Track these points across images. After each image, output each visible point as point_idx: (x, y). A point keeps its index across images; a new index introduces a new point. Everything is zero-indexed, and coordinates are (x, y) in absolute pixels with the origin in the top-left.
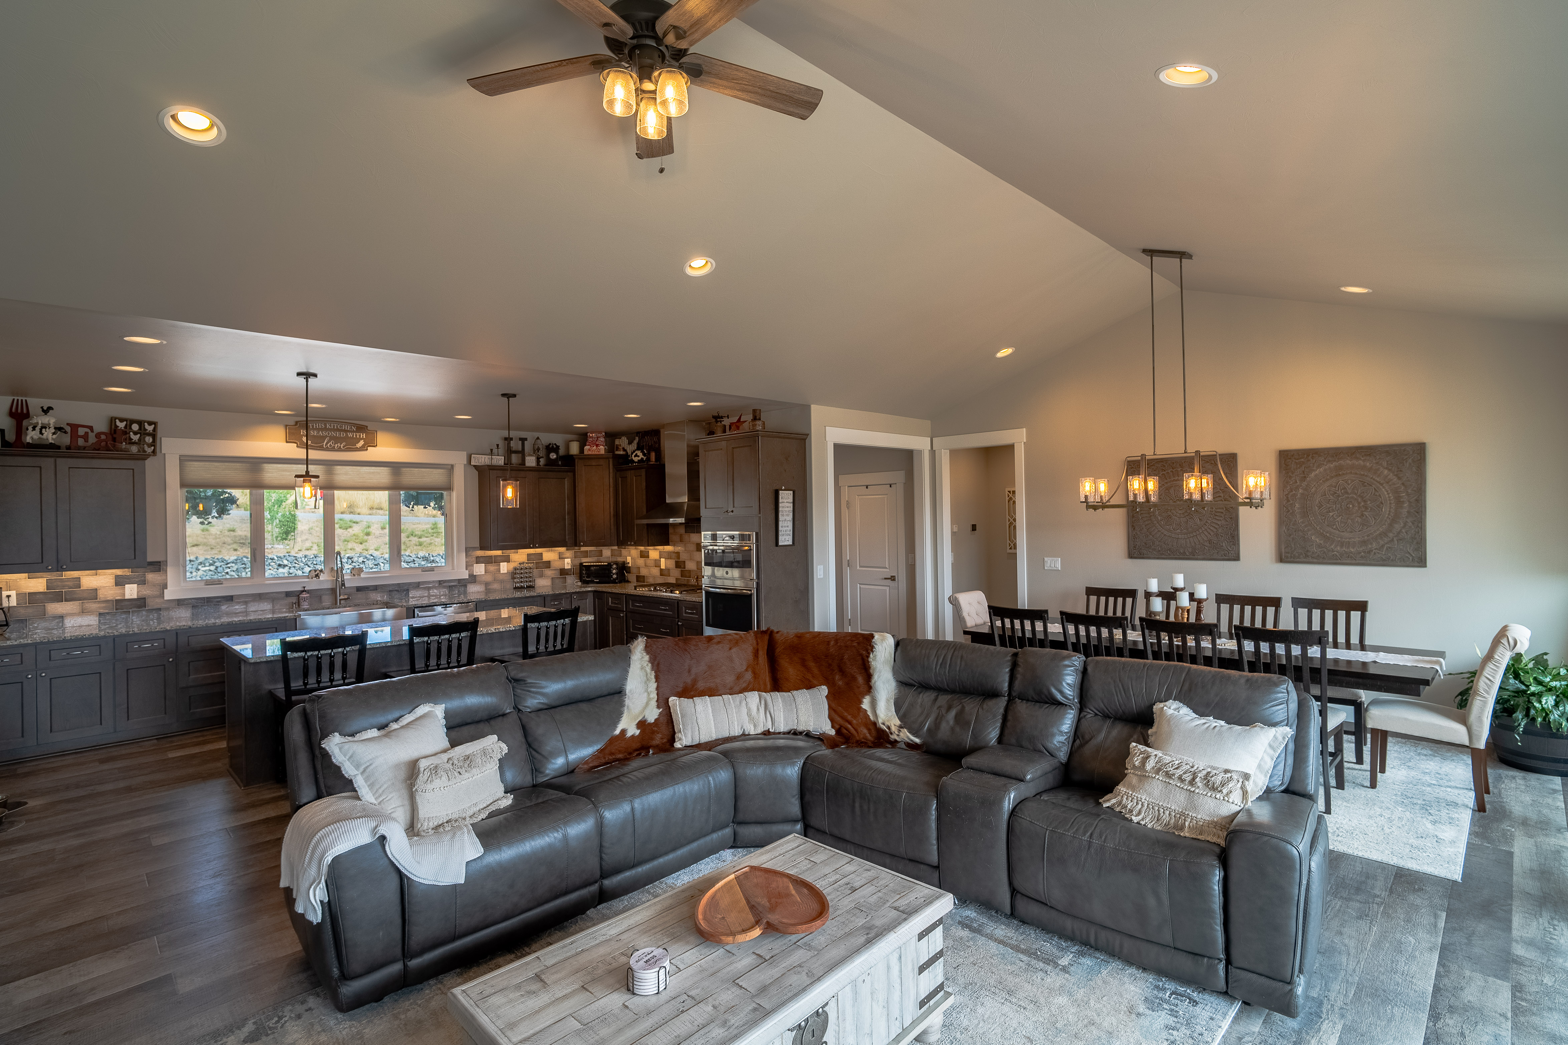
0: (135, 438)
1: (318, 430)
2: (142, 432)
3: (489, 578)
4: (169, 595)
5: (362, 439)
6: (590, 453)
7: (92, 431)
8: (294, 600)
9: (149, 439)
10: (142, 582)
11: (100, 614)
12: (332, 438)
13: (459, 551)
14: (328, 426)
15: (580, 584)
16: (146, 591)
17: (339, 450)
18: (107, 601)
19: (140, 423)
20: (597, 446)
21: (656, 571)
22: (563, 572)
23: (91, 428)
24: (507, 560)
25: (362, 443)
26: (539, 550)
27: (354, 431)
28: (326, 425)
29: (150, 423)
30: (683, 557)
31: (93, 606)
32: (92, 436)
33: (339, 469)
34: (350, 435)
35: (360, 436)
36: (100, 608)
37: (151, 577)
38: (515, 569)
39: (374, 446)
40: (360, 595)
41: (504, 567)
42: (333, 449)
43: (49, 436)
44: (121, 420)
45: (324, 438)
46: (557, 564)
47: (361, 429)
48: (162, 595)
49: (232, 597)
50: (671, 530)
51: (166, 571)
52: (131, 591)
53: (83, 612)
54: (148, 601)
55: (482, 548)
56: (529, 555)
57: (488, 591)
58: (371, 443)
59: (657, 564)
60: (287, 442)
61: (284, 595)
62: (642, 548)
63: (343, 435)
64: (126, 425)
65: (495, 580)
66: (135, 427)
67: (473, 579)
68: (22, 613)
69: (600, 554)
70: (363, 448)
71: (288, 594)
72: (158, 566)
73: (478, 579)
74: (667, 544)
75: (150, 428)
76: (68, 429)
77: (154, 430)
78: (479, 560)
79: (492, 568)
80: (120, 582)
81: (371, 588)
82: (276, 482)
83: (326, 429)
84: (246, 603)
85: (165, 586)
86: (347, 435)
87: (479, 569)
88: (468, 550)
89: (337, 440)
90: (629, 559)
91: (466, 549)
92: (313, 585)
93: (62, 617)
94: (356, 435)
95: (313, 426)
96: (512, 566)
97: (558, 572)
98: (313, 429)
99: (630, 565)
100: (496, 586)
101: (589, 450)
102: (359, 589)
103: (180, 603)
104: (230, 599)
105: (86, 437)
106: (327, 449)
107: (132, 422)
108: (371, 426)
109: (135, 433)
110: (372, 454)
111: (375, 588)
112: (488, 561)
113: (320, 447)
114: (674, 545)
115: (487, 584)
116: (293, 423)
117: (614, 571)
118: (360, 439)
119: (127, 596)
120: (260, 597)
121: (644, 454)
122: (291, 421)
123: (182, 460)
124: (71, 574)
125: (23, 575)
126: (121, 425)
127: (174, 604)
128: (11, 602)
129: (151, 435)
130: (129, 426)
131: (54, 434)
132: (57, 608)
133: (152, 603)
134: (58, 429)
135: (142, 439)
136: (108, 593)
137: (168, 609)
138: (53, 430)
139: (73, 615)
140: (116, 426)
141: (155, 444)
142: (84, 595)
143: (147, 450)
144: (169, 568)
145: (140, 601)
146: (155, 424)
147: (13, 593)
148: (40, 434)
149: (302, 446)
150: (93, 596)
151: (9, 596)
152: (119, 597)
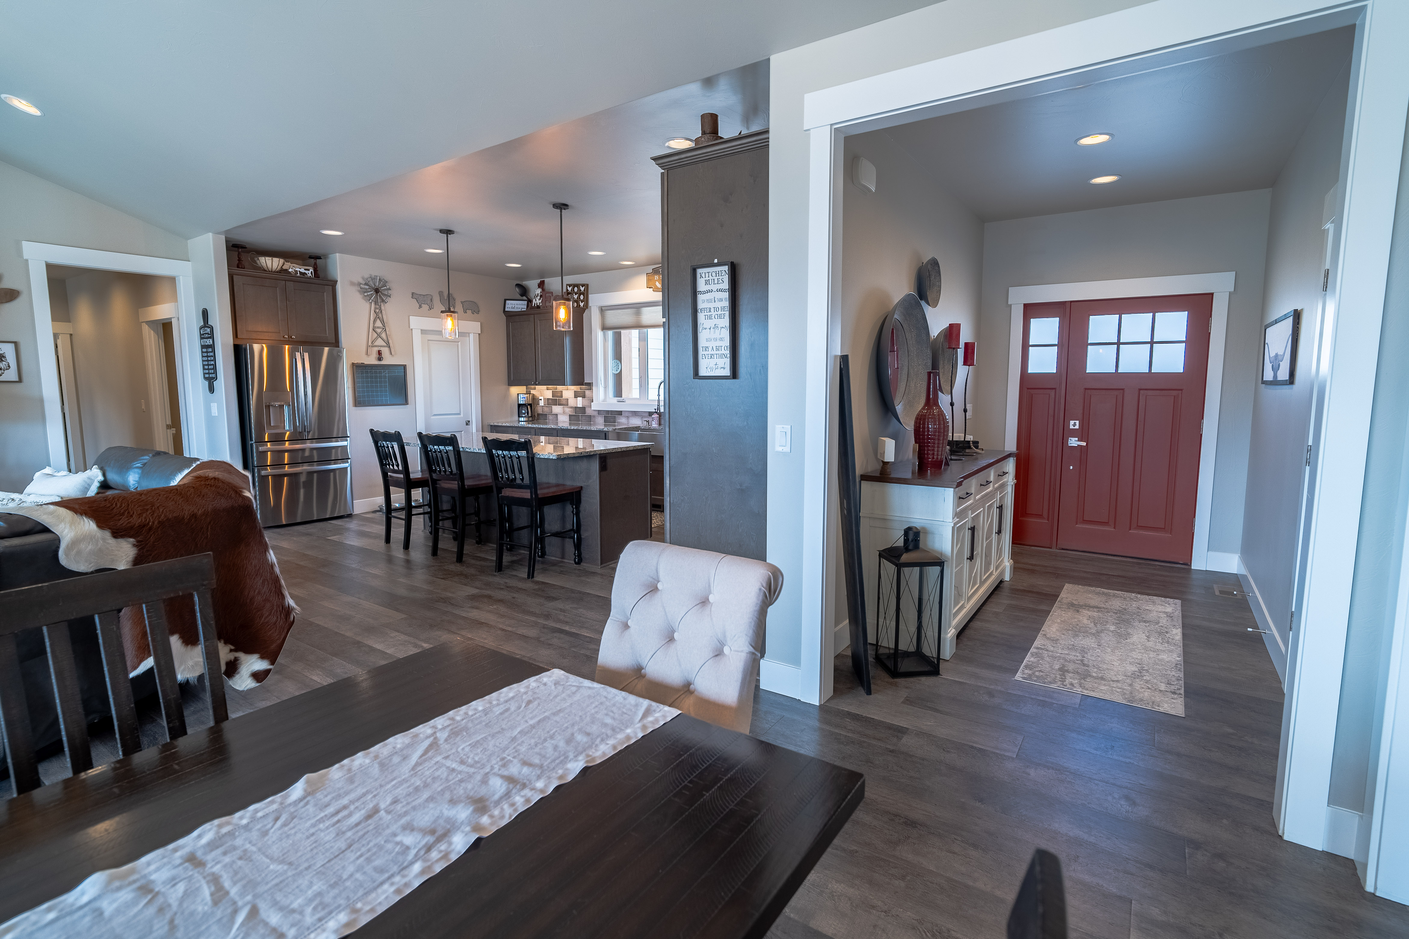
0: (574, 297)
4: (595, 406)
7: (553, 296)
9: (582, 297)
10: (584, 397)
11: (570, 415)
16: (586, 403)
18: (571, 407)
19: (577, 286)
23: (551, 293)
29: (582, 286)
31: (567, 410)
36: (570, 411)
37: (587, 392)
44: (569, 286)
48: (591, 406)
49: (622, 412)
51: (593, 390)
52: (580, 402)
53: (564, 413)
54: (587, 409)
60: (649, 287)
61: (647, 414)
66: (576, 289)
68: (546, 410)
71: (650, 414)
72: (590, 387)
75: (582, 289)
77: (588, 291)
80: (576, 395)
85: (592, 400)
93: (557, 415)
103: (599, 412)
104: (620, 413)
107: (574, 286)
109: (576, 294)
116: (651, 271)
119: (579, 406)
120: (635, 414)
122: (650, 269)
123: (603, 310)
124: (560, 388)
125: (545, 387)
126: (570, 289)
127: (596, 413)
128: (542, 403)
129: (583, 294)
130: (573, 289)
131: (539, 299)
132: (556, 409)
133: (588, 412)
134: (541, 296)
135: (579, 297)
136: (572, 402)
137: (594, 416)
138: (539, 297)
139: (560, 414)
140: (567, 290)
141: (586, 300)
142: (564, 402)
143: (582, 304)
144: (594, 388)
145: (583, 409)
146: (586, 286)
147: (542, 398)
148: (536, 300)
149: (656, 289)
150: (566, 402)
151: (541, 400)
152: (576, 406)
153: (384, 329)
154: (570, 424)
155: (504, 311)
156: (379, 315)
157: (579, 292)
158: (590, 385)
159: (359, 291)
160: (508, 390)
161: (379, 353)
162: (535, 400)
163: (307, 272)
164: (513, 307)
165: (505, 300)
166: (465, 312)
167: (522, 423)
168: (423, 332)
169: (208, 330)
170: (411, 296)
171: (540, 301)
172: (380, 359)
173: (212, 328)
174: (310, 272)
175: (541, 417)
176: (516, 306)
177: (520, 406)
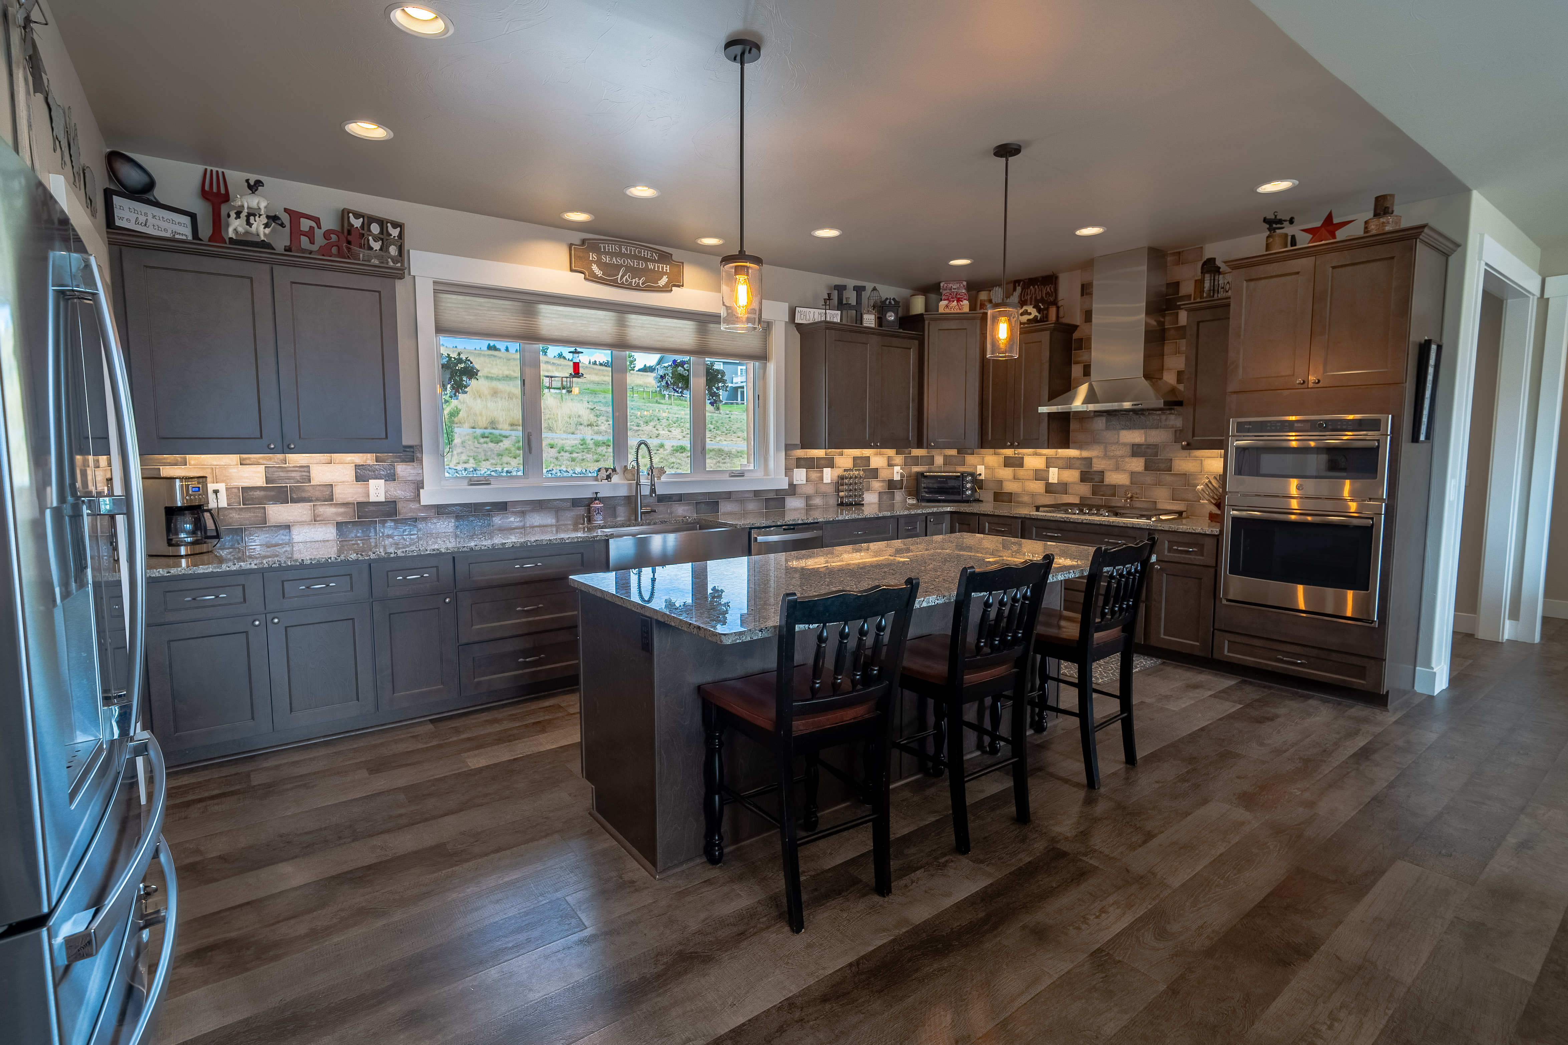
0: (376, 246)
1: (612, 254)
2: (385, 237)
3: (810, 490)
4: (428, 497)
5: (666, 273)
6: (947, 311)
7: (319, 227)
8: (581, 511)
9: (394, 251)
10: (391, 477)
11: (339, 525)
12: (629, 269)
13: (777, 449)
14: (623, 249)
15: (912, 501)
16: (398, 492)
17: (637, 288)
18: (345, 504)
19: (382, 223)
20: (959, 300)
21: (1038, 487)
22: (892, 485)
23: (317, 220)
24: (830, 463)
25: (665, 279)
26: (866, 452)
27: (654, 261)
28: (620, 249)
29: (395, 225)
30: (1098, 465)
31: (328, 511)
32: (319, 234)
33: (634, 320)
34: (651, 266)
35: (663, 268)
36: (337, 514)
37: (402, 469)
38: (842, 478)
39: (679, 286)
41: (828, 475)
42: (629, 287)
43: (259, 228)
44: (357, 215)
45: (618, 267)
46: (884, 474)
47: (665, 258)
48: (418, 497)
49: (505, 503)
50: (1074, 425)
51: (421, 461)
52: (377, 491)
53: (316, 519)
54: (400, 505)
55: (803, 447)
56: (855, 459)
57: (809, 507)
58: (676, 282)
59: (1040, 475)
60: (572, 270)
61: (570, 503)
62: (1009, 452)
63: (642, 265)
64: (363, 223)
65: (817, 493)
66: (375, 229)
67: (793, 490)
69: (931, 460)
70: (667, 289)
71: (575, 503)
72: (411, 454)
73: (798, 490)
74: (1066, 445)
75: (395, 233)
76: (285, 219)
77: (401, 235)
78: (800, 463)
79: (814, 475)
80: (362, 475)
81: (674, 498)
82: (556, 333)
83: (619, 255)
84: (523, 513)
85: (419, 485)
86: (647, 265)
87: (800, 476)
88: (788, 447)
89: (635, 272)
90: (981, 469)
91: (786, 445)
92: (605, 490)
93: (288, 527)
94: (658, 267)
95: (604, 248)
96: (838, 472)
97: (885, 485)
98: (606, 253)
99: (983, 477)
100: (818, 501)
101: (947, 306)
103: (441, 510)
104: (504, 506)
105: (310, 234)
106: (622, 286)
107: (371, 219)
108: (677, 254)
109: (376, 238)
110: (676, 298)
111: (680, 498)
112: (809, 464)
113: (613, 281)
114: (1080, 448)
115: (808, 498)
116: (578, 242)
117: (969, 485)
118: (662, 274)
119: (373, 499)
120: (541, 505)
121: (1039, 310)
122: (578, 239)
123: (437, 289)
124: (297, 459)
125: (234, 458)
126: (356, 222)
127: (434, 512)
128: (220, 501)
129: (397, 244)
130: (366, 226)
131: (266, 226)
132: (280, 512)
133: (405, 508)
134: (270, 219)
135: (385, 249)
136: (347, 491)
138: (264, 221)
139: (299, 524)
142: (316, 494)
144: (425, 458)
145: (389, 506)
146: (402, 228)
147: (221, 487)
148: (249, 223)
149: (592, 278)
150: (327, 495)
151: (216, 492)
152: (362, 499)
155: (109, 226)
162: (208, 494)
164: (138, 219)
165: (108, 193)
171: (271, 230)
176: (151, 221)
177: (172, 512)
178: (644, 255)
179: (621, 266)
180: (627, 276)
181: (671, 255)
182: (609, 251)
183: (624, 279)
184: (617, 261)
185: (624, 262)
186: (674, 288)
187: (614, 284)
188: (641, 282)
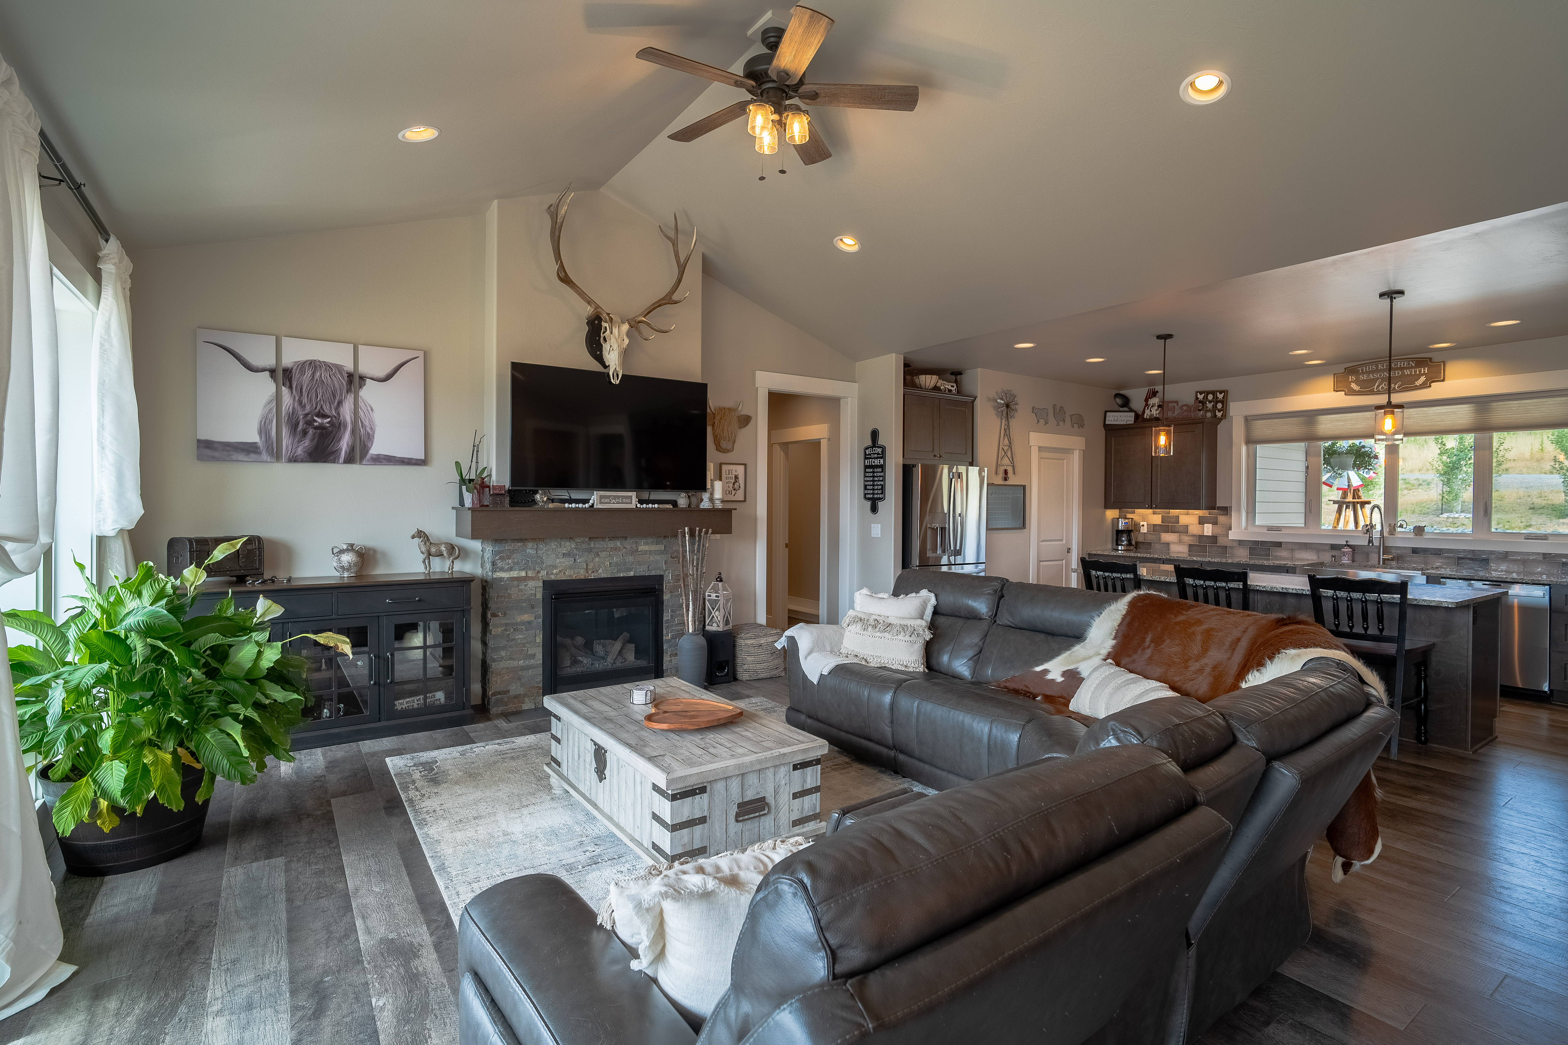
0: (1210, 405)
1: (1368, 373)
2: (1216, 401)
4: (1233, 535)
5: (1422, 375)
7: (1179, 405)
8: (1337, 553)
9: (1219, 406)
10: (1215, 523)
11: (1190, 546)
12: (1384, 380)
14: (1380, 367)
16: (1219, 530)
17: (1396, 391)
18: (1193, 536)
19: (1213, 393)
23: (1177, 402)
25: (1423, 379)
27: (1412, 367)
28: (1377, 367)
29: (1221, 392)
31: (1186, 538)
32: (1178, 409)
34: (1407, 372)
35: (1420, 371)
36: (1189, 540)
37: (1222, 519)
39: (1439, 381)
40: (1416, 558)
42: (1386, 392)
43: (1154, 412)
44: (1201, 394)
45: (1375, 380)
47: (1423, 362)
48: (1227, 535)
49: (1281, 542)
51: (1230, 515)
52: (1208, 530)
53: (1180, 542)
54: (1219, 538)
58: (1437, 379)
60: (1337, 391)
61: (1328, 547)
63: (1399, 373)
64: (1204, 396)
66: (1210, 397)
68: (1150, 538)
70: (1425, 386)
71: (1334, 547)
75: (1220, 396)
77: (1224, 397)
80: (1202, 521)
81: (1430, 552)
83: (1378, 370)
84: (1292, 550)
85: (1230, 528)
86: (1403, 372)
89: (1390, 380)
93: (1168, 544)
94: (1415, 372)
95: (1362, 370)
98: (1363, 373)
102: (1415, 551)
103: (1241, 543)
104: (1279, 544)
105: (1173, 410)
106: (1379, 393)
107: (1208, 393)
108: (1438, 358)
109: (1210, 402)
110: (1437, 391)
111: (1436, 552)
113: (1370, 391)
116: (1341, 371)
118: (1421, 375)
119: (1206, 534)
120: (1305, 546)
122: (1341, 368)
123: (1248, 420)
124: (1175, 512)
125: (1151, 511)
126: (1201, 397)
127: (1235, 544)
128: (1144, 530)
129: (1222, 402)
130: (1206, 397)
131: (1156, 410)
132: (1167, 537)
133: (1221, 541)
134: (1159, 406)
135: (1215, 407)
136: (1194, 529)
137: (1232, 548)
138: (1156, 408)
139: (1174, 543)
140: (1197, 398)
141: (1224, 409)
142: (1181, 529)
143: (1219, 414)
144: (1233, 514)
145: (1214, 539)
146: (1225, 392)
147: (1145, 524)
148: (1151, 411)
149: (1351, 392)
150: (1185, 530)
151: (1143, 525)
152: (1201, 534)
153: (1010, 446)
154: (1189, 555)
155: (1105, 425)
156: (1007, 433)
157: (1215, 400)
158: (1226, 510)
159: (994, 407)
160: (1104, 513)
161: (1006, 472)
162: (1137, 526)
163: (952, 389)
164: (1116, 419)
165: (1106, 412)
166: (1073, 427)
167: (1120, 552)
168: (1040, 449)
169: (879, 450)
170: (1032, 410)
171: (1157, 412)
172: (1006, 479)
173: (883, 448)
174: (954, 389)
175: (1141, 545)
176: (1119, 418)
177: (1119, 533)
178: (1401, 365)
179: (1378, 378)
180: (1383, 385)
181: (1430, 359)
182: (1369, 371)
183: (1380, 387)
184: (1373, 376)
185: (1380, 375)
186: (1432, 384)
187: (1372, 393)
188: (1397, 386)
